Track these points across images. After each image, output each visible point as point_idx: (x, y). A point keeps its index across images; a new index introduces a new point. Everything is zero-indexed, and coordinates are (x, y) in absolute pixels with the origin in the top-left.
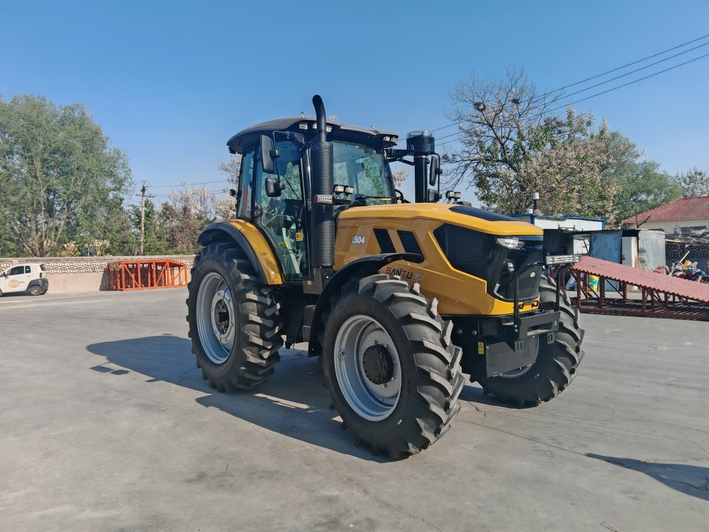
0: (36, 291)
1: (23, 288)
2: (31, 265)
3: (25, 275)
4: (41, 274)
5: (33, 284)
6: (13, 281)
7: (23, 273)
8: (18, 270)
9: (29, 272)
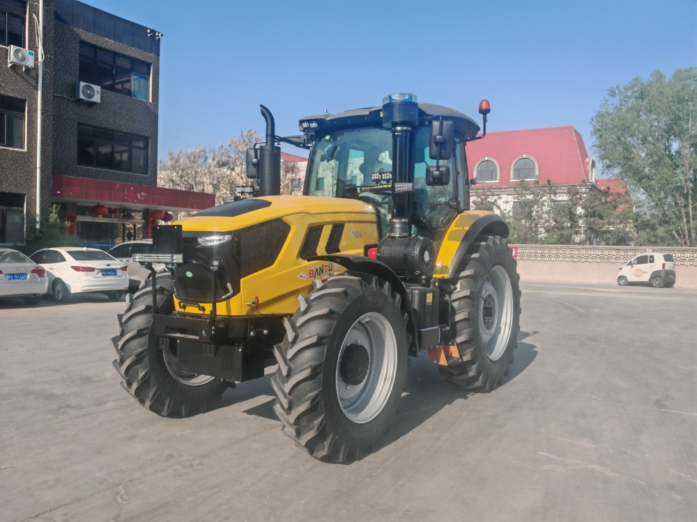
0: (657, 283)
1: (646, 278)
2: (655, 255)
3: (649, 264)
4: (664, 265)
5: (655, 275)
6: (637, 270)
7: (647, 262)
8: (642, 260)
9: (652, 261)
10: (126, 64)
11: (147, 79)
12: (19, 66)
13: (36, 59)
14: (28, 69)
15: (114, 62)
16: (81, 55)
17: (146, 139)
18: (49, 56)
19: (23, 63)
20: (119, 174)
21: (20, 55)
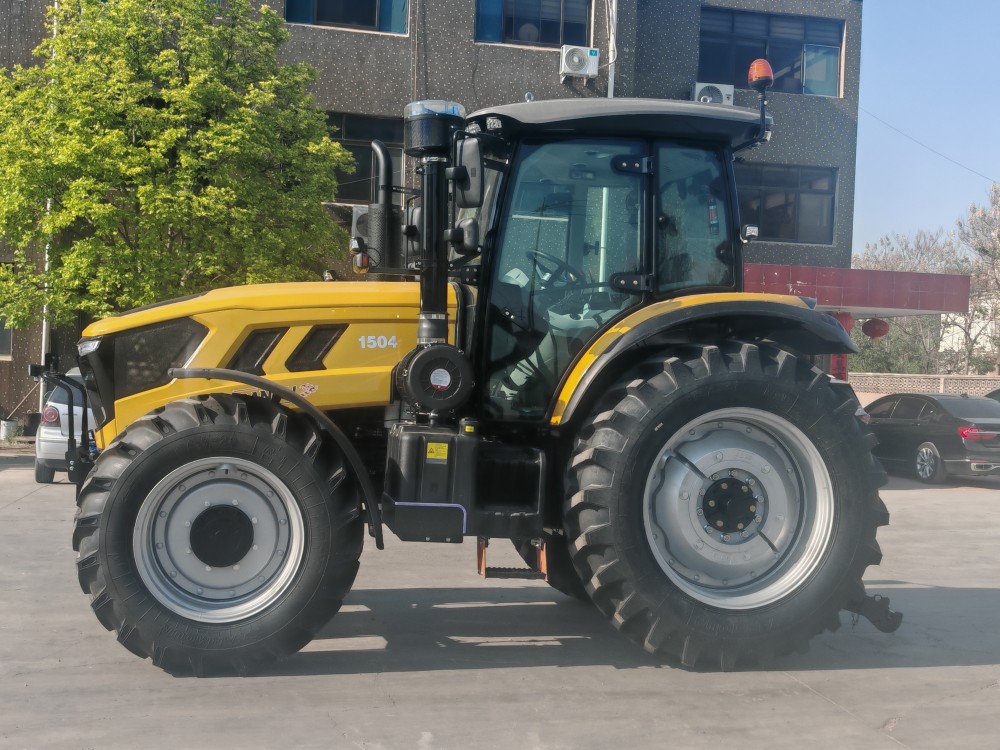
10: (792, 32)
11: (837, 53)
12: (576, 78)
13: (603, 60)
14: (591, 81)
15: (768, 32)
16: (703, 33)
17: (832, 172)
18: (627, 50)
19: (582, 72)
20: (772, 247)
21: (576, 60)
